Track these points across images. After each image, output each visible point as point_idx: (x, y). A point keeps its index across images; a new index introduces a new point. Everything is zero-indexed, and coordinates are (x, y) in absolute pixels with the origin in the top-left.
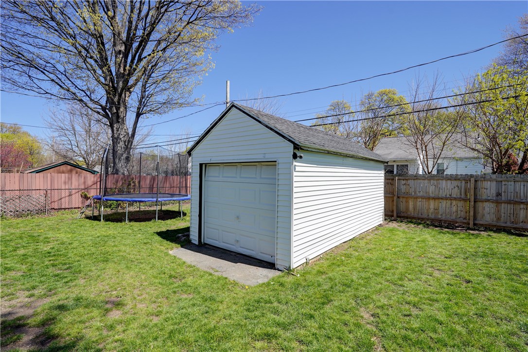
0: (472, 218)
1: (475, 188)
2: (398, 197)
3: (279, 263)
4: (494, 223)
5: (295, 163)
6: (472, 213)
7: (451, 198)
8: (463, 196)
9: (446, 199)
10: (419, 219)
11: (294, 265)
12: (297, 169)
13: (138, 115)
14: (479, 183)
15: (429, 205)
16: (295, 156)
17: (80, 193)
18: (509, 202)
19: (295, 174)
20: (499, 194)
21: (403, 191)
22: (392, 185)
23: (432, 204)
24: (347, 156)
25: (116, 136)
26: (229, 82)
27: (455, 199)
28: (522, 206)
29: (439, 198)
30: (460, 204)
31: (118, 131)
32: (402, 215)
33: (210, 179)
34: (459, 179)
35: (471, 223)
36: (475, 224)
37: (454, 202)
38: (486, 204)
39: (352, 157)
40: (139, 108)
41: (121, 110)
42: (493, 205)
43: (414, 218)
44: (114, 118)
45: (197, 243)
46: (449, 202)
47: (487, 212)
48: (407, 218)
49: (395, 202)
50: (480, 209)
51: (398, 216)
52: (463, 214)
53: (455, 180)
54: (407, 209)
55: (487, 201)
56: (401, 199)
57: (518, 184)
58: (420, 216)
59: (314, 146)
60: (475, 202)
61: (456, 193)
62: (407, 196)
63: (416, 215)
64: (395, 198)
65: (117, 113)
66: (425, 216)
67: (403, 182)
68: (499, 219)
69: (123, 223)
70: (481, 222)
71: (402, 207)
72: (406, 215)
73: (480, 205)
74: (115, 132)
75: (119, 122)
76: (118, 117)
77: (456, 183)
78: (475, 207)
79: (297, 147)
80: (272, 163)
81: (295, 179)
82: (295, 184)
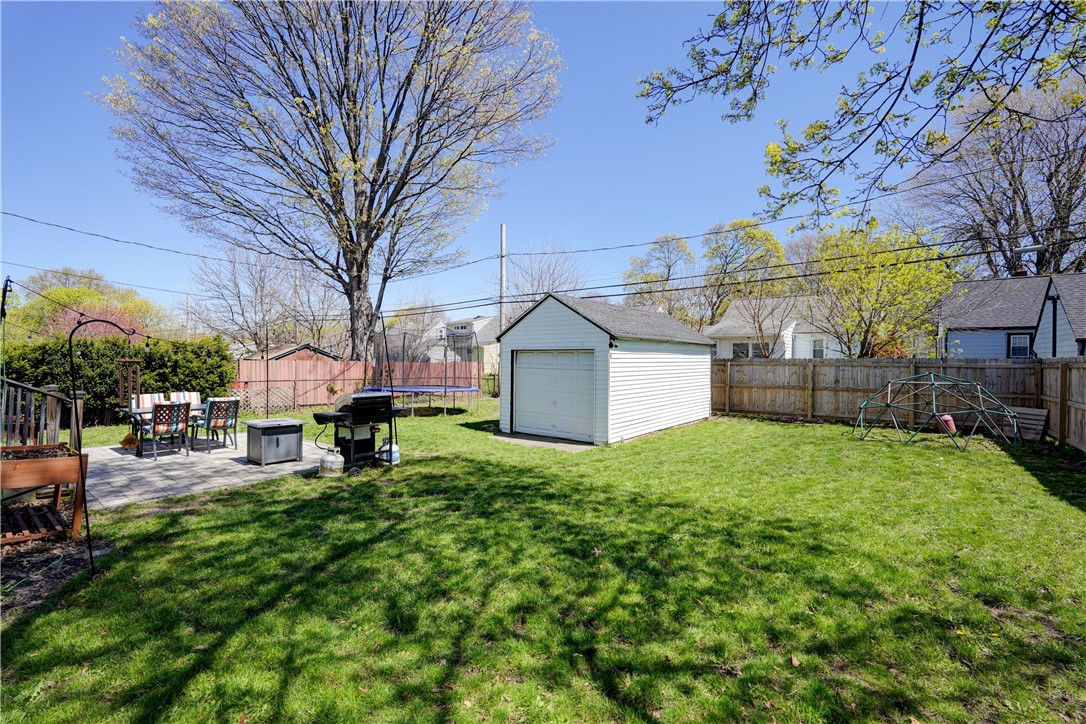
0: (810, 410)
1: (814, 374)
2: (731, 387)
3: (596, 440)
4: (832, 415)
5: (611, 352)
6: (810, 404)
7: (789, 387)
8: (801, 384)
9: (784, 387)
10: (754, 412)
11: (611, 441)
12: (613, 356)
13: (386, 279)
14: (818, 369)
15: (766, 396)
16: (611, 346)
17: (326, 385)
18: (847, 390)
19: (611, 360)
20: (837, 381)
21: (736, 379)
22: (724, 371)
23: (769, 395)
24: (660, 342)
25: (356, 307)
26: (504, 226)
27: (793, 388)
28: (859, 394)
29: (775, 387)
30: (798, 393)
31: (358, 300)
32: (736, 408)
33: (522, 365)
34: (797, 365)
35: (809, 415)
36: (813, 416)
37: (792, 392)
38: (825, 393)
39: (667, 342)
40: (386, 270)
41: (363, 272)
42: (831, 394)
43: (750, 412)
44: (354, 284)
45: (509, 431)
46: (787, 391)
47: (826, 402)
48: (741, 412)
49: (727, 392)
50: (818, 399)
51: (730, 411)
52: (801, 405)
53: (793, 365)
54: (741, 401)
55: (825, 389)
56: (735, 389)
57: (855, 369)
58: (756, 409)
59: (628, 335)
60: (813, 390)
61: (794, 381)
62: (741, 385)
63: (751, 409)
64: (727, 388)
65: (359, 276)
66: (761, 409)
67: (737, 368)
68: (837, 409)
69: (409, 418)
70: (820, 414)
71: (736, 398)
72: (739, 408)
73: (818, 393)
74: (355, 302)
75: (360, 289)
76: (360, 282)
77: (793, 369)
78: (813, 396)
79: (613, 337)
80: (591, 351)
81: (611, 365)
82: (611, 370)
